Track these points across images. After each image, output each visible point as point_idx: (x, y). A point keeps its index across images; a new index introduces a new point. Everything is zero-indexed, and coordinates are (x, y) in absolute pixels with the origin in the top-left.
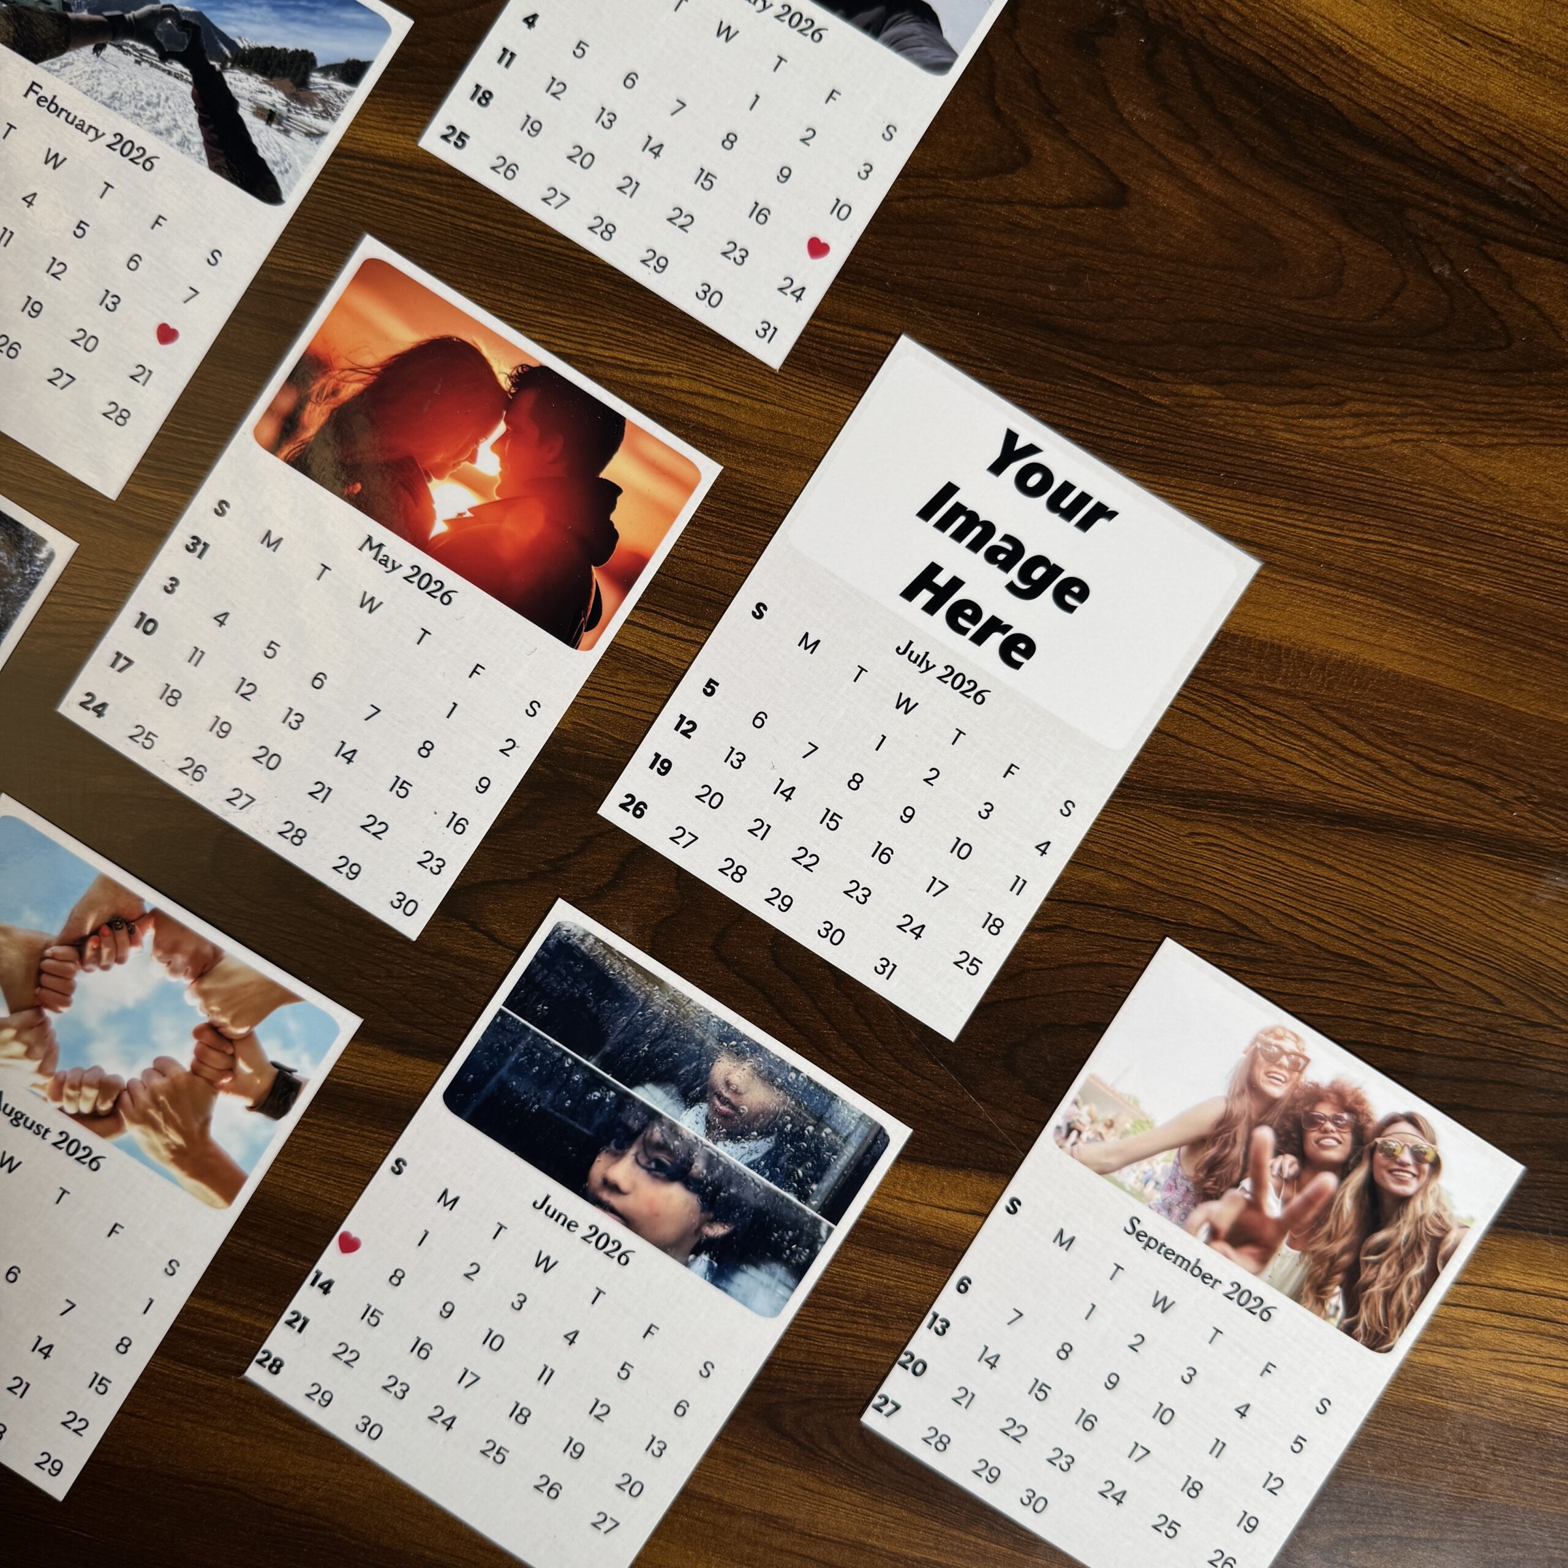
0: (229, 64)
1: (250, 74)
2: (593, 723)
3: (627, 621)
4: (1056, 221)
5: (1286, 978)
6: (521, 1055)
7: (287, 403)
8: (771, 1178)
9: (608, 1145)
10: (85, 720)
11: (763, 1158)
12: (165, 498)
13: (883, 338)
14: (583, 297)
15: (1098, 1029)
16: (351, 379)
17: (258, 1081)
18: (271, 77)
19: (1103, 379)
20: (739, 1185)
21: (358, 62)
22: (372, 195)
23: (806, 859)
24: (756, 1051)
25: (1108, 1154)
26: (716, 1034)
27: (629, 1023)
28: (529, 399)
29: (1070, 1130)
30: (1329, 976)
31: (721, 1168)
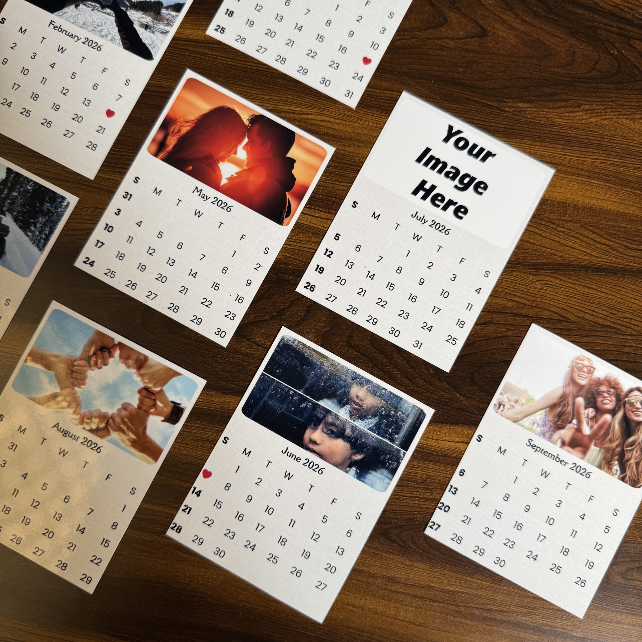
0: (129, 8)
1: (137, 11)
2: (291, 255)
3: (302, 213)
4: (460, 44)
5: (582, 336)
6: (272, 391)
7: (160, 137)
8: (378, 434)
9: (310, 425)
10: (86, 268)
11: (374, 426)
12: (113, 178)
13: (396, 93)
14: (275, 87)
15: (508, 363)
16: (185, 125)
17: (166, 410)
18: (146, 12)
19: (484, 103)
20: (365, 437)
21: (180, 4)
22: (189, 54)
23: (382, 303)
24: (368, 382)
25: (517, 414)
26: (351, 377)
27: (315, 375)
28: (256, 128)
29: (500, 405)
30: (600, 334)
31: (357, 431)
